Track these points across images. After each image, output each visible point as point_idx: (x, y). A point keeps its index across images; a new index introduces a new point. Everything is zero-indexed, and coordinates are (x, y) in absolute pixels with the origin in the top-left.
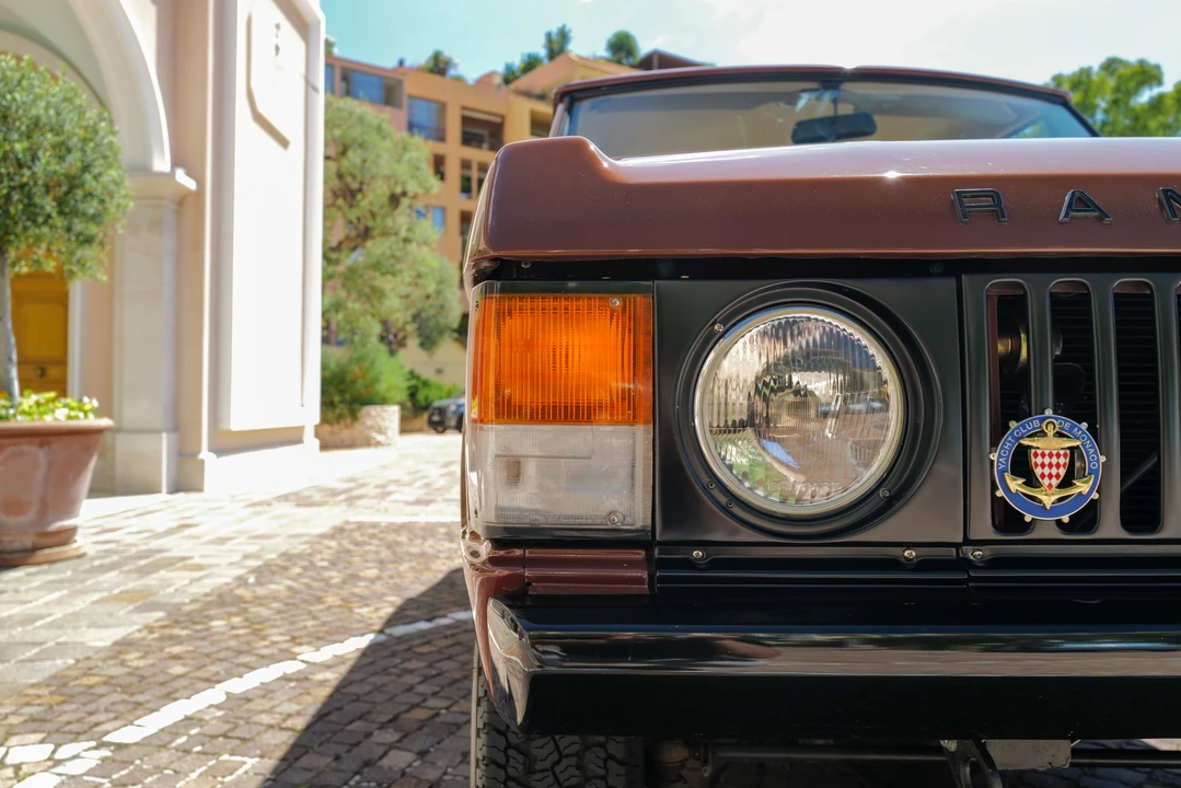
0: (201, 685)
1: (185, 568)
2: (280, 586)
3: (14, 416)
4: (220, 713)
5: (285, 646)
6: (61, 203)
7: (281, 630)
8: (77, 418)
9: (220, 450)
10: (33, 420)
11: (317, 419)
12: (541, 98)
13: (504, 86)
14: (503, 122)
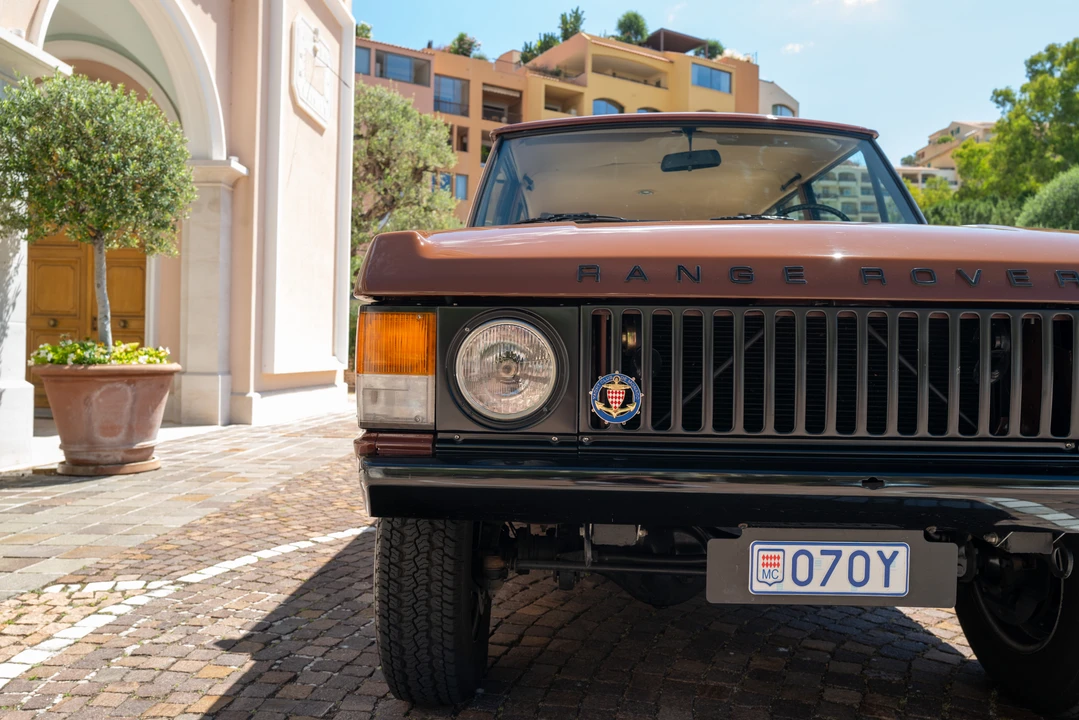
0: (242, 553)
1: (234, 479)
2: (303, 494)
3: (110, 361)
4: (254, 569)
5: (303, 532)
6: (144, 198)
7: (300, 522)
8: (155, 362)
9: (264, 391)
10: (123, 364)
11: (346, 366)
12: (556, 74)
13: (522, 63)
14: (521, 98)
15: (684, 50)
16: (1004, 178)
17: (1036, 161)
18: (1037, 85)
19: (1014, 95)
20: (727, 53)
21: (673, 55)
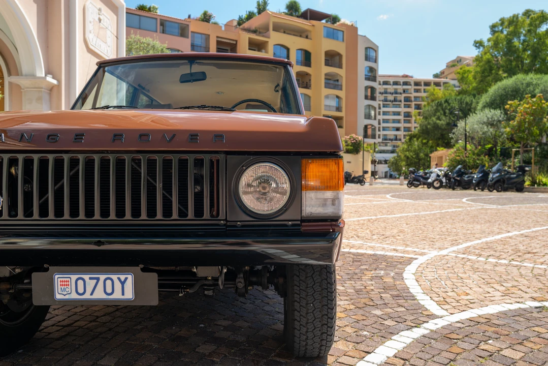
12: (255, 32)
13: (238, 26)
14: (236, 45)
15: (320, 20)
16: (479, 84)
17: (494, 76)
18: (495, 38)
19: (484, 43)
20: (342, 21)
21: (314, 22)
